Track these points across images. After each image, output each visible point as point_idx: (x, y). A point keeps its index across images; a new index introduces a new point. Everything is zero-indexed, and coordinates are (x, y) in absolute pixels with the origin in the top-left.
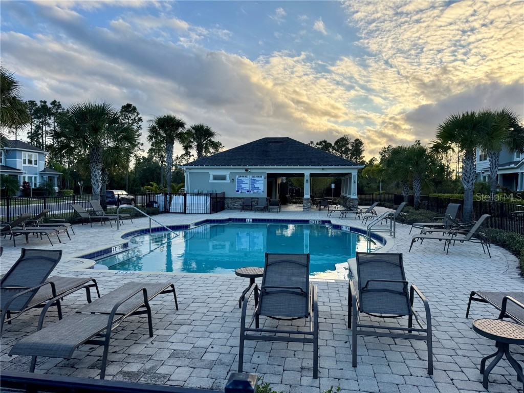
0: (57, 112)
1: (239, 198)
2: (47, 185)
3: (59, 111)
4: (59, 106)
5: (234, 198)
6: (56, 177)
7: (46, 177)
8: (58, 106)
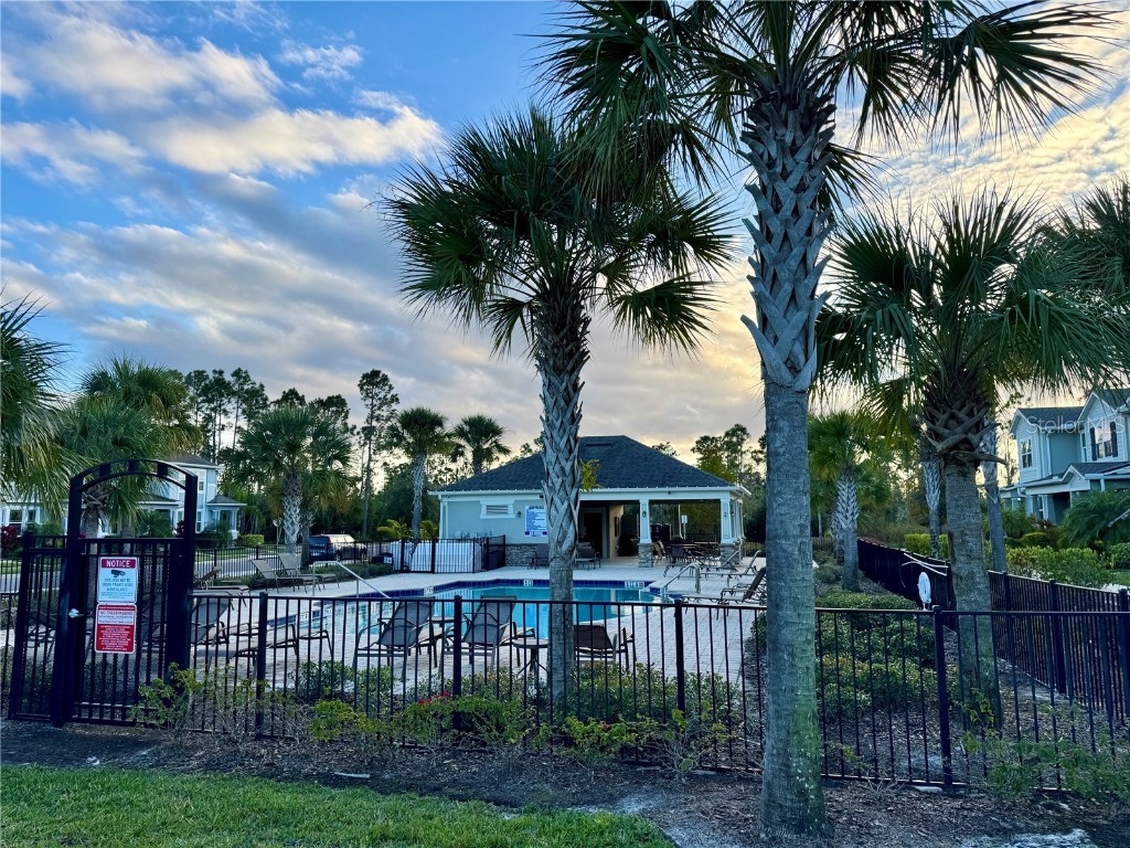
0: (242, 389)
1: (530, 545)
2: (219, 527)
3: (246, 387)
4: (247, 379)
5: (520, 545)
6: (235, 511)
7: (217, 512)
8: (244, 377)
